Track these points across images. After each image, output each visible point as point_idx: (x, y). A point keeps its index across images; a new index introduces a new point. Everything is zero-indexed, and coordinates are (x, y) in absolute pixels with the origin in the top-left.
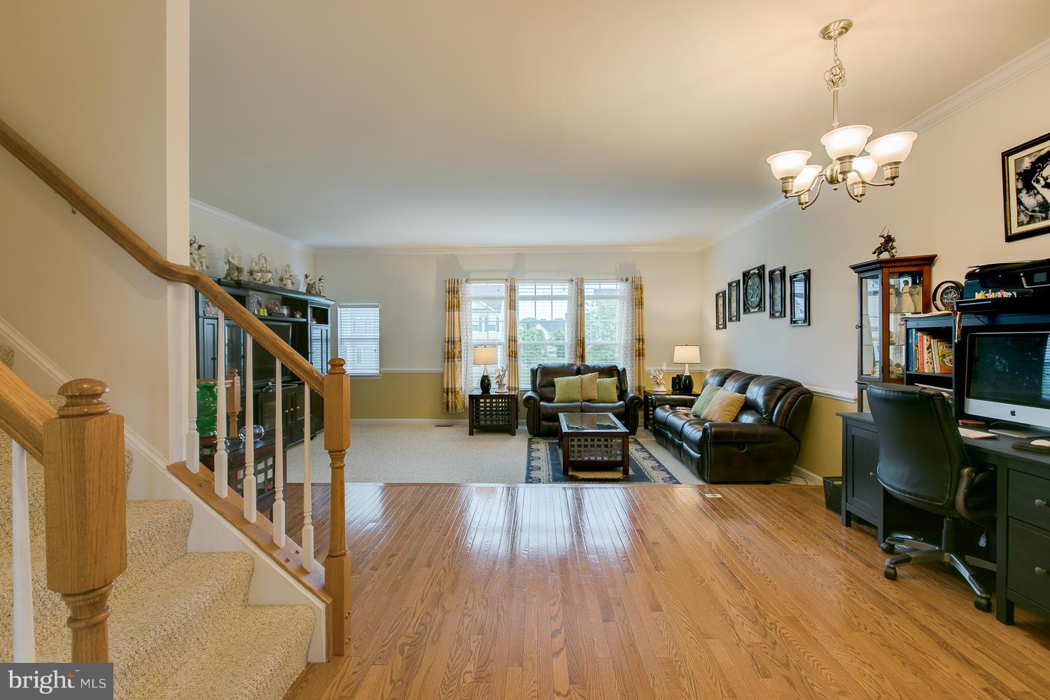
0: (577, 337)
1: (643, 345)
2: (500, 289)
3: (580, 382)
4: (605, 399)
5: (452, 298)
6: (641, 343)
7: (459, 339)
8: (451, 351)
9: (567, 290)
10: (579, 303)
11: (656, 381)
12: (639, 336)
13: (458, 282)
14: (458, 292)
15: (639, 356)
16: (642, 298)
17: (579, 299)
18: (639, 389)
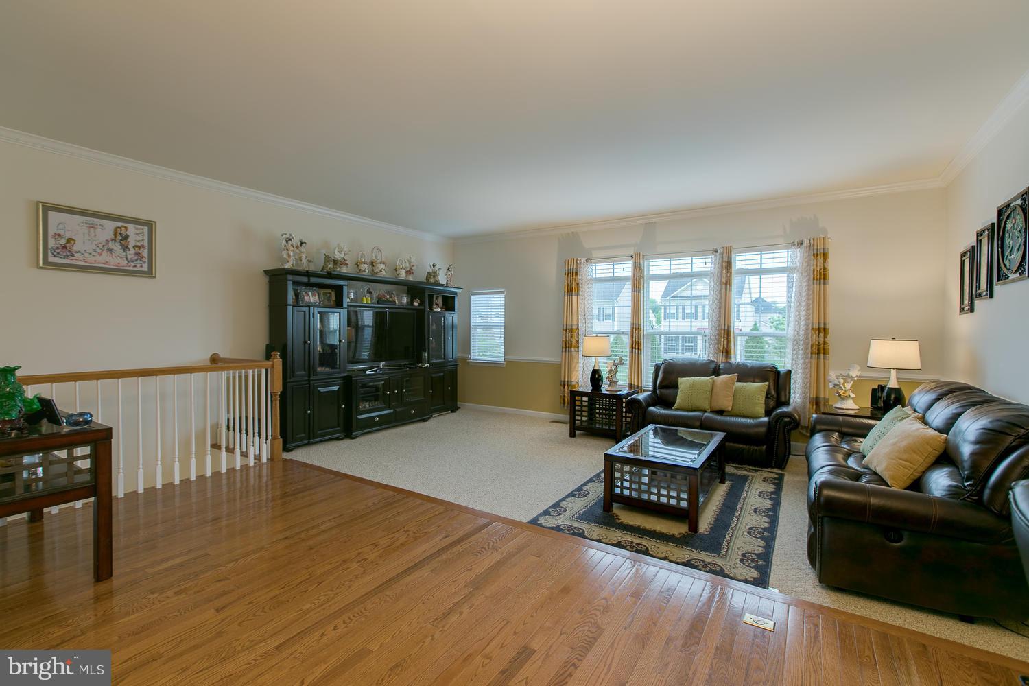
0: (719, 326)
1: (825, 336)
2: (625, 269)
3: (710, 385)
4: (745, 412)
5: (572, 281)
6: (822, 335)
7: (576, 327)
8: (569, 341)
9: (709, 265)
10: (724, 281)
11: (838, 393)
12: (819, 323)
13: (577, 263)
14: (577, 274)
15: (819, 353)
16: (825, 268)
17: (724, 275)
18: (817, 402)
